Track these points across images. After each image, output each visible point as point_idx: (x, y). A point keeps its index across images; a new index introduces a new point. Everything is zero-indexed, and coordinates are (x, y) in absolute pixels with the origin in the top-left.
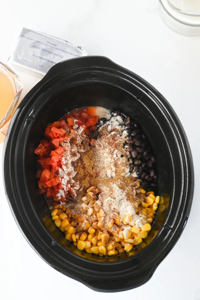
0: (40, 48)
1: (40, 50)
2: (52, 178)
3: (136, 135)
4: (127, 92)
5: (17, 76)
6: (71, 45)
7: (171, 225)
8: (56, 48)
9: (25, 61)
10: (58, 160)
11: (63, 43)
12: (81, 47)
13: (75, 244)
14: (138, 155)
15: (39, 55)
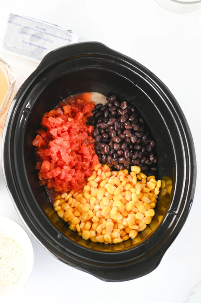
0: (28, 34)
1: (29, 36)
2: (52, 170)
3: (134, 119)
4: (124, 77)
5: (9, 67)
6: (61, 29)
7: (176, 210)
8: (46, 33)
9: (15, 48)
10: (57, 151)
11: (53, 27)
12: (71, 30)
13: (80, 234)
14: (137, 141)
15: (28, 41)
